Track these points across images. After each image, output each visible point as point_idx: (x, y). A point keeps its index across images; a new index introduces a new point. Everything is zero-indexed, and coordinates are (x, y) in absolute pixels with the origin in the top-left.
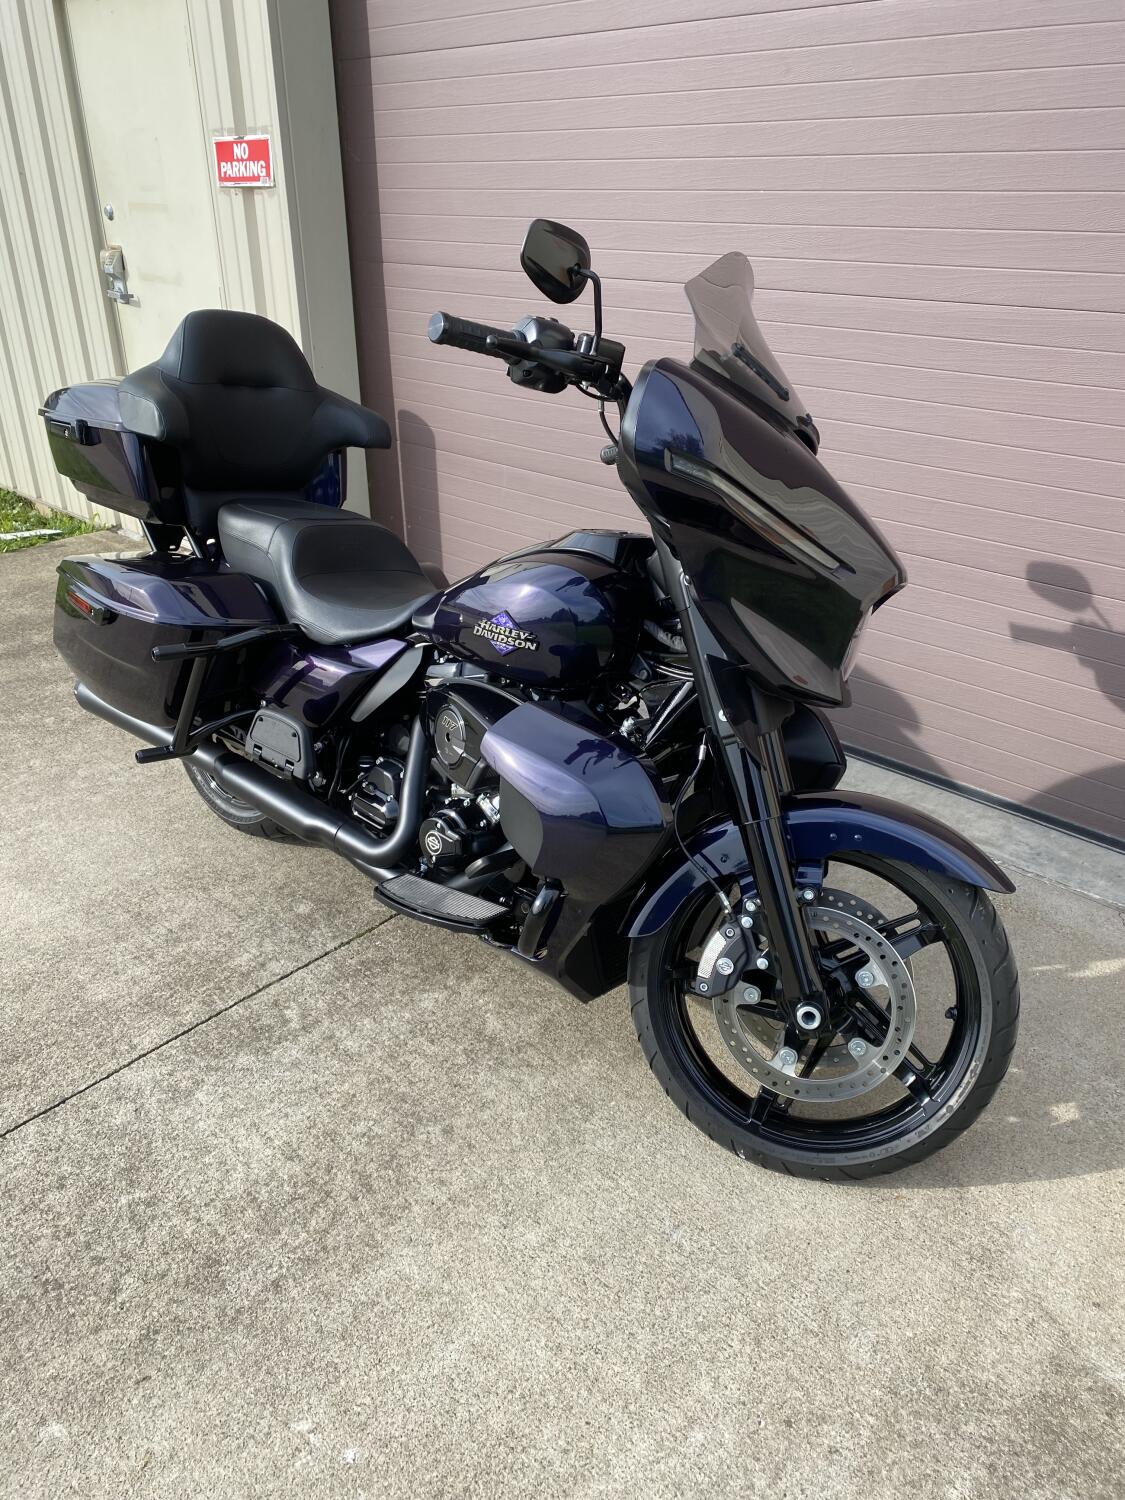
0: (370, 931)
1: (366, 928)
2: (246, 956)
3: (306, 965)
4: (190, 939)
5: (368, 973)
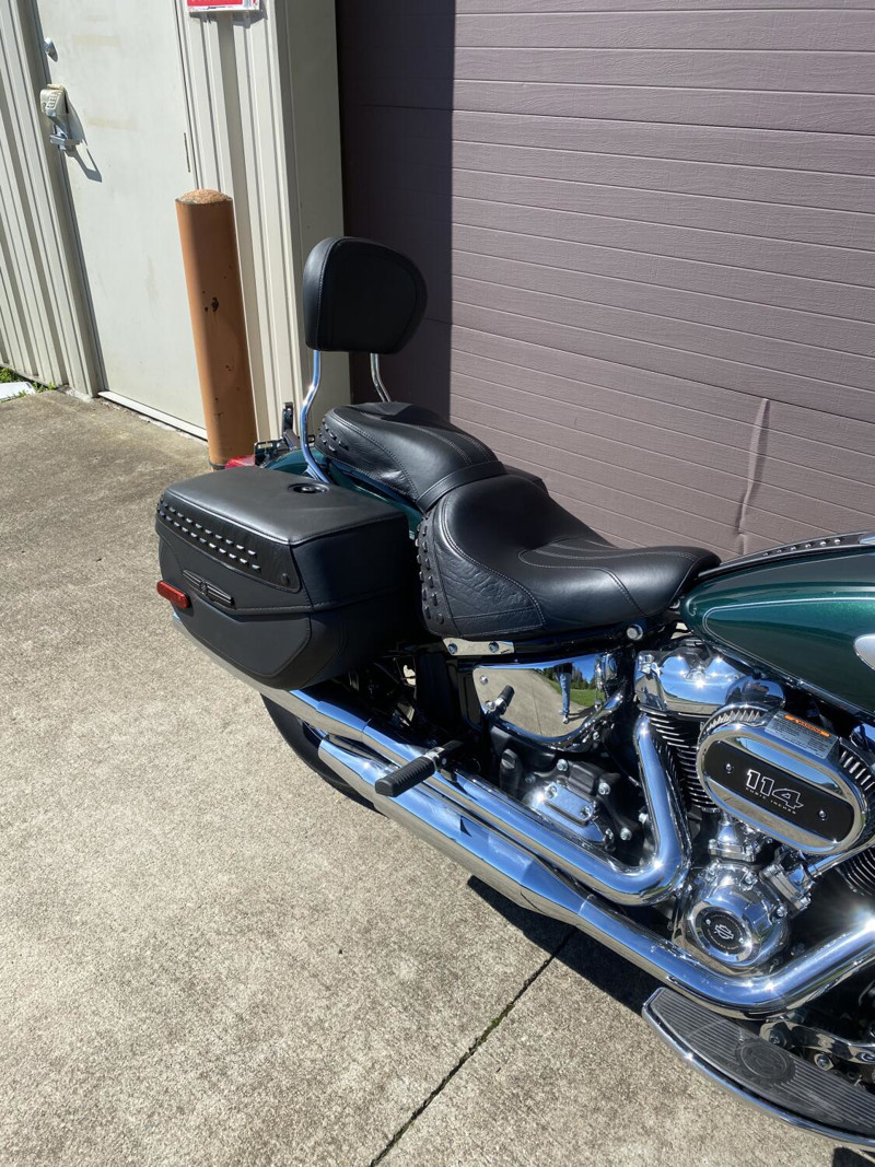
0: (505, 1012)
1: (501, 1008)
2: (355, 1070)
3: (441, 1088)
4: (269, 1034)
5: (530, 1102)
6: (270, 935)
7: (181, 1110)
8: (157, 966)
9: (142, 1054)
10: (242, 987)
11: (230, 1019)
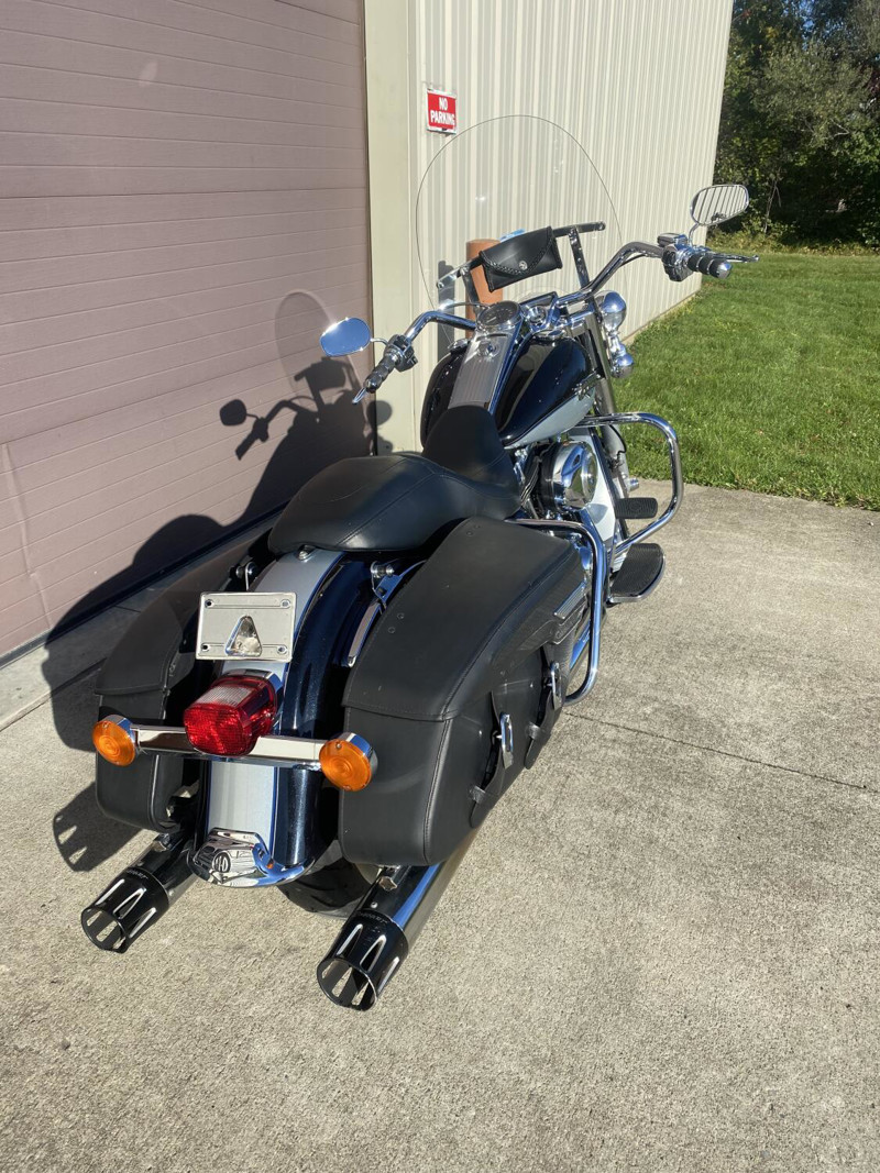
6: (544, 818)
7: (690, 818)
8: (611, 872)
9: (675, 851)
10: (595, 819)
11: (621, 816)
